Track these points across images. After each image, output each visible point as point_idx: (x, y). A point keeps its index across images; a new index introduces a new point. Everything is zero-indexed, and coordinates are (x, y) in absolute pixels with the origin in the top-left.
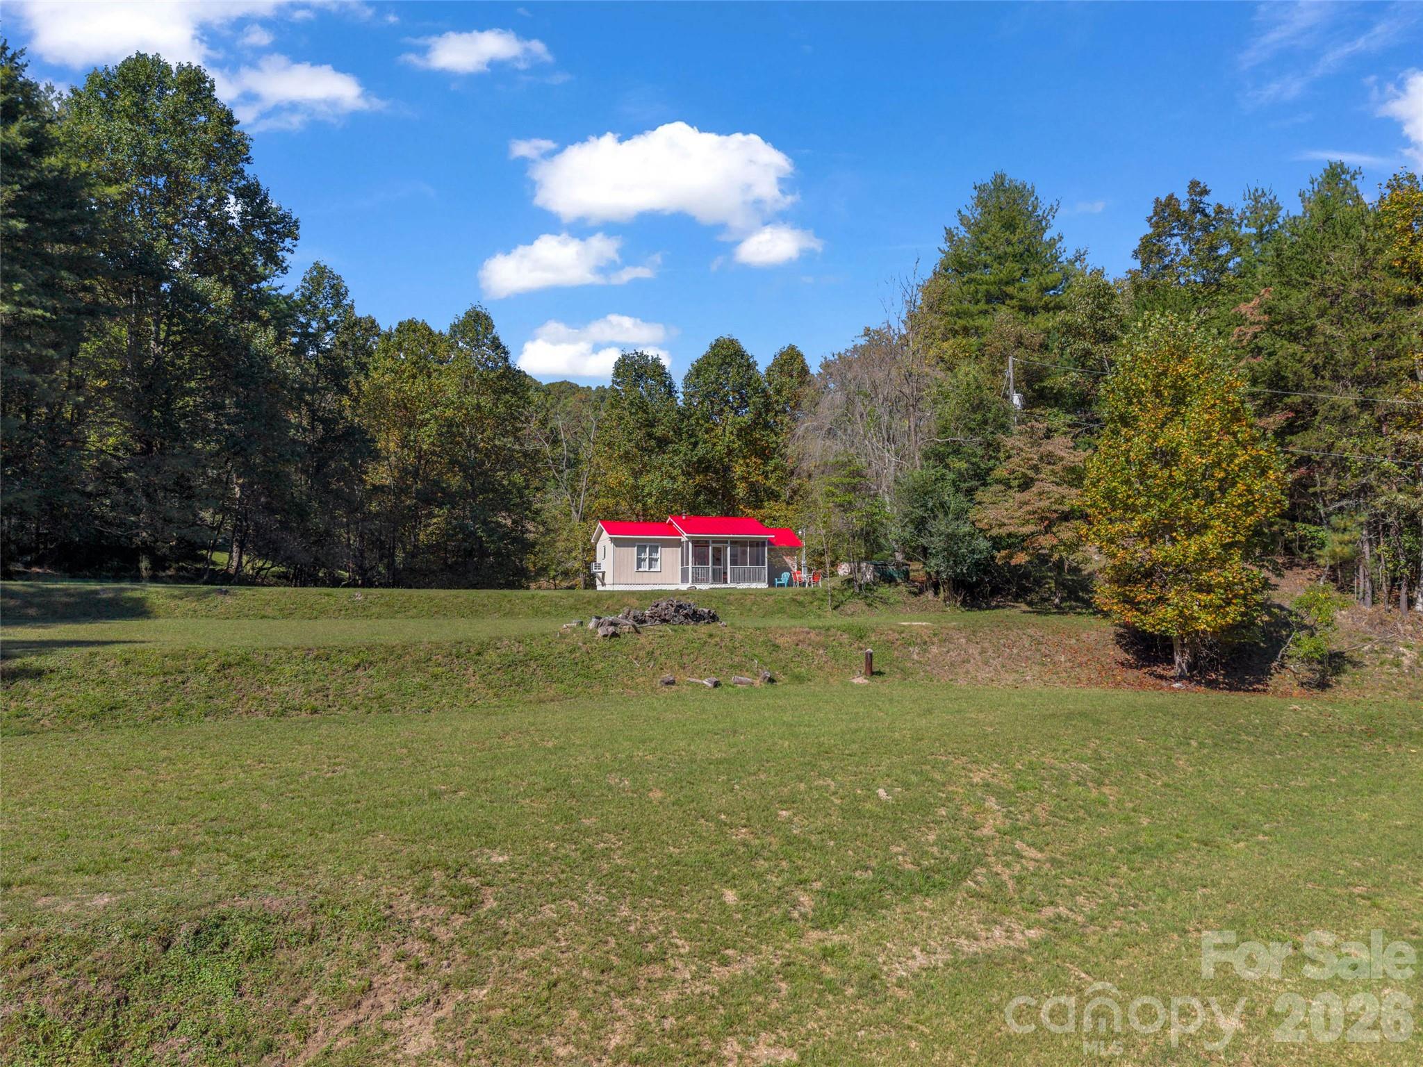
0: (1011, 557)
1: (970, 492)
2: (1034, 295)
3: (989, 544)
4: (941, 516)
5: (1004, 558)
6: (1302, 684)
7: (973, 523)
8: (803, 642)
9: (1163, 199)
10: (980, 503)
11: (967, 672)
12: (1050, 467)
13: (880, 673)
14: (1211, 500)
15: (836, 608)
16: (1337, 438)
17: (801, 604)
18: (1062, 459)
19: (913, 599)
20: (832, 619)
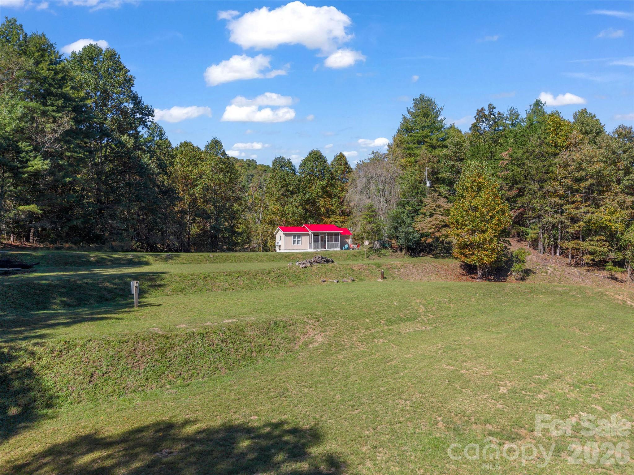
0: (426, 239)
1: (413, 217)
2: (435, 142)
3: (419, 235)
4: (403, 226)
5: (425, 240)
6: (516, 279)
7: (414, 228)
8: (361, 268)
9: (480, 109)
10: (416, 221)
11: (413, 277)
12: (439, 209)
13: (386, 278)
14: (488, 222)
15: (368, 257)
16: (532, 199)
17: (356, 256)
18: (443, 207)
19: (394, 254)
20: (367, 261)
